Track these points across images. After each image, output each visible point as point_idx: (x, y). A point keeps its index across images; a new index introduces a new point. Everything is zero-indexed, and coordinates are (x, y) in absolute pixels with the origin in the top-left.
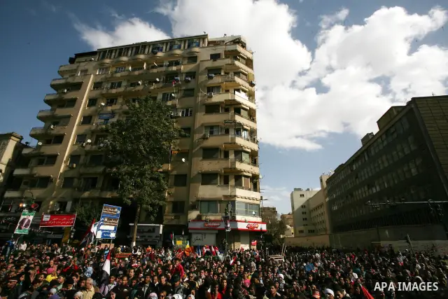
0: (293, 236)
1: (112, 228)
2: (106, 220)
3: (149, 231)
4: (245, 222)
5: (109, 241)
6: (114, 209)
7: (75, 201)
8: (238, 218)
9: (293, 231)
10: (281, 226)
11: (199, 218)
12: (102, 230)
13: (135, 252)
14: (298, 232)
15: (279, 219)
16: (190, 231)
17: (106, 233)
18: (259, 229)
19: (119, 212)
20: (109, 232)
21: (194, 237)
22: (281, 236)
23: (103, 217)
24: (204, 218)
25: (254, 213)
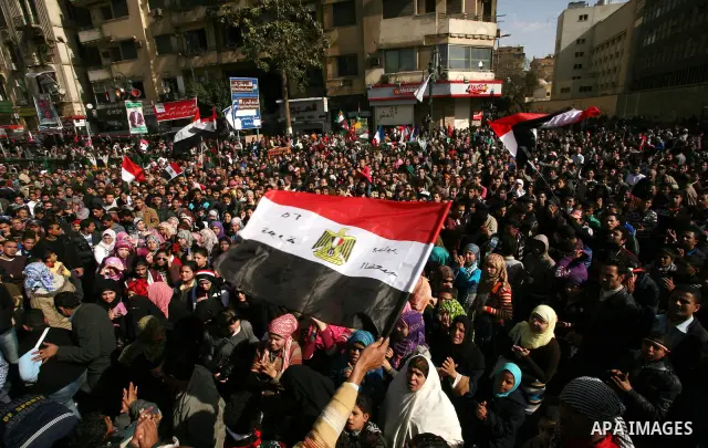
0: (548, 98)
1: (253, 113)
2: (241, 101)
3: (308, 109)
4: (464, 82)
5: (254, 132)
6: (247, 83)
7: (187, 74)
8: (452, 75)
9: (549, 90)
10: (530, 81)
11: (384, 82)
12: (241, 118)
13: (295, 143)
14: (558, 91)
15: (527, 68)
16: (371, 104)
17: (247, 121)
18: (488, 92)
19: (256, 87)
20: (250, 119)
21: (378, 112)
22: (527, 100)
23: (235, 98)
24: (392, 81)
25: (481, 65)
